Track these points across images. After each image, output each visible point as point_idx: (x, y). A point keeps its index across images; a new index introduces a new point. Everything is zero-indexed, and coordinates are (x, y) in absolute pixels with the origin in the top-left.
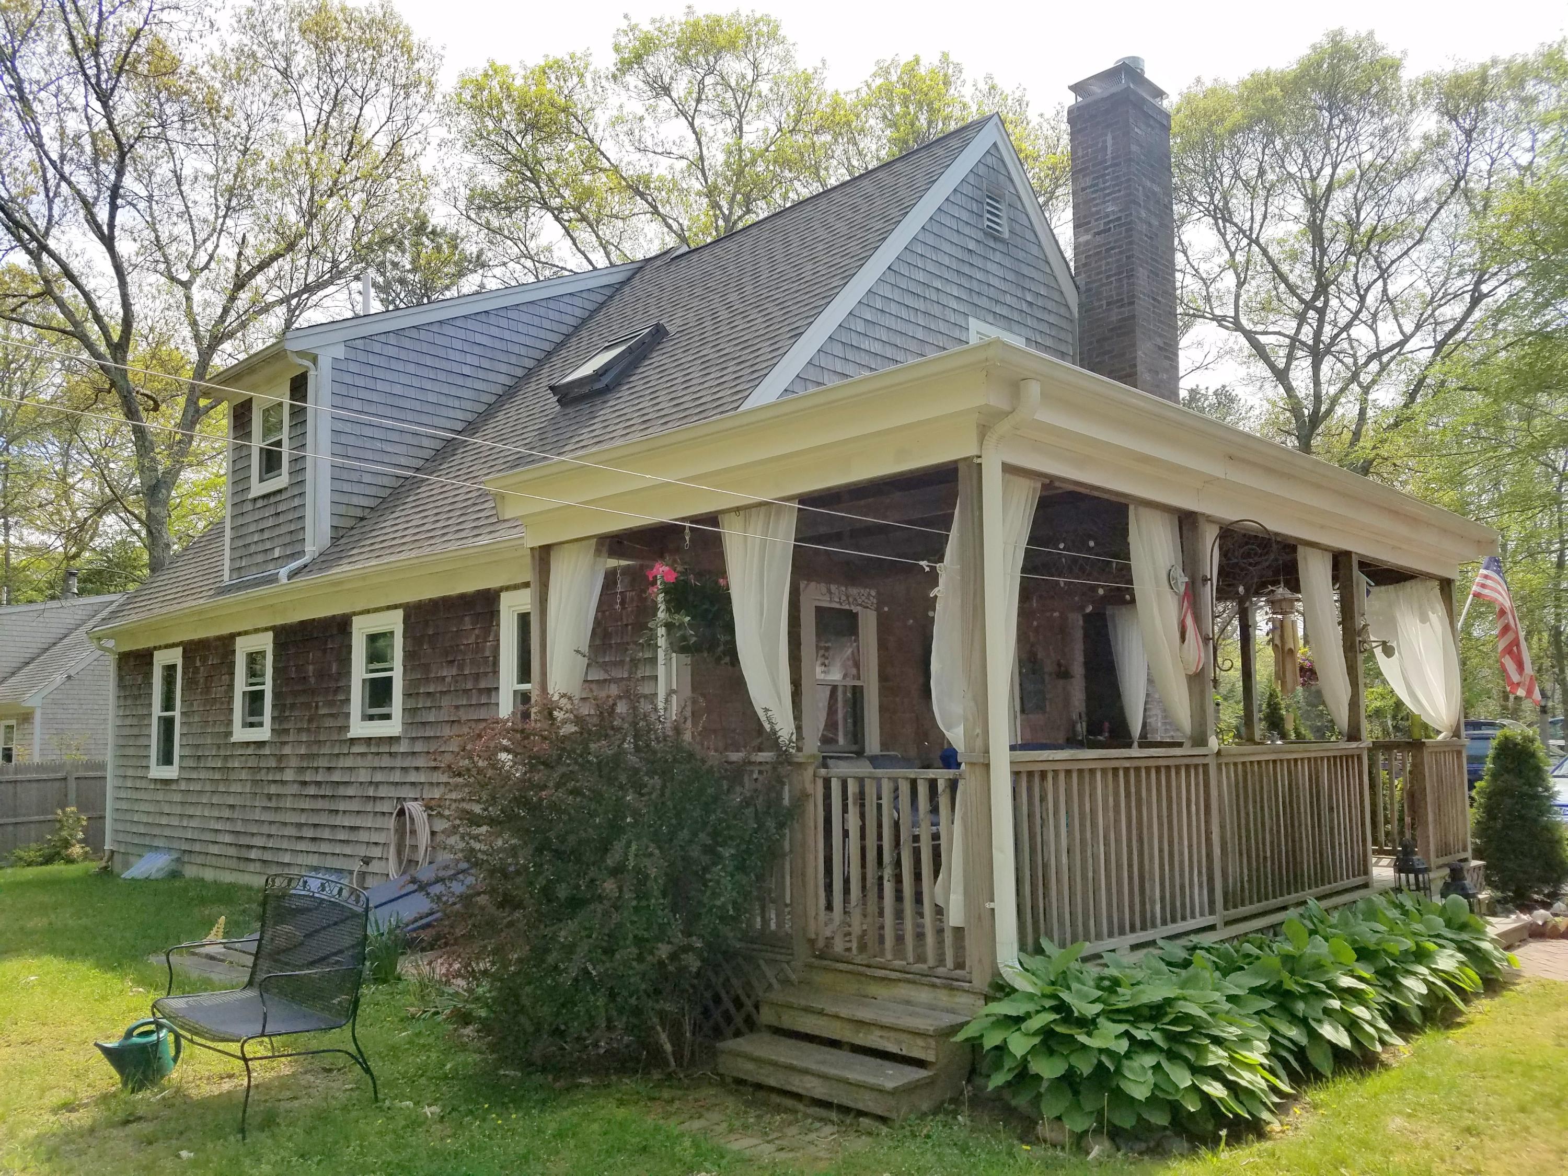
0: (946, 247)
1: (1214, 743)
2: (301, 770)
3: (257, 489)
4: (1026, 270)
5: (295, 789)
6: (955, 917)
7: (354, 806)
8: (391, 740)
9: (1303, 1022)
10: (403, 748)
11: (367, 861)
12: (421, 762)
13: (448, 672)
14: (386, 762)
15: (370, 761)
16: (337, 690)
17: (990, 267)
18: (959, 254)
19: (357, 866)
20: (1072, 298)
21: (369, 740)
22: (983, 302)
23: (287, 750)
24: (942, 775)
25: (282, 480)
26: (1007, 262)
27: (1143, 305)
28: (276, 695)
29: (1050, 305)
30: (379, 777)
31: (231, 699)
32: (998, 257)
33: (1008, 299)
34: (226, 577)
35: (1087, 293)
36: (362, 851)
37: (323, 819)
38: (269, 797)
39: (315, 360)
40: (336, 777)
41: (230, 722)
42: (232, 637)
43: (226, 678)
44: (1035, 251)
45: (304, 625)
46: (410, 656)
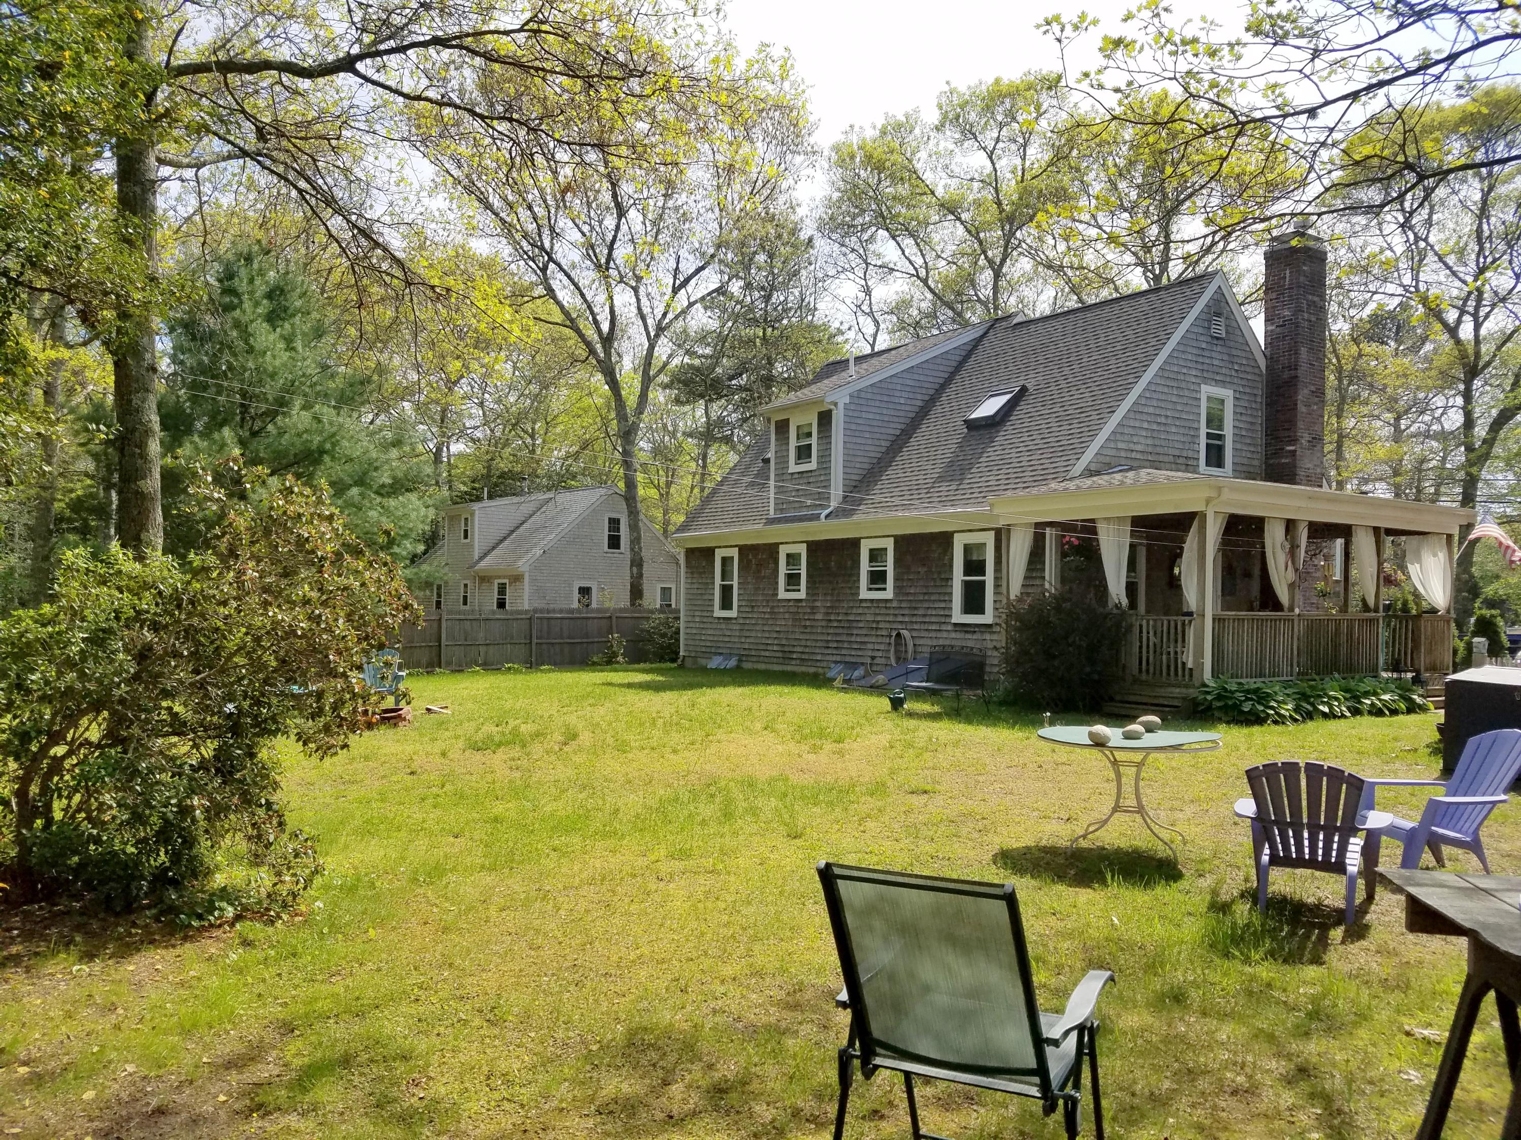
0: (1189, 350)
1: (1297, 611)
2: (828, 614)
3: (793, 468)
4: (1234, 352)
5: (824, 623)
6: (1190, 665)
7: (864, 632)
8: (886, 601)
9: (1313, 705)
10: (895, 604)
11: (873, 658)
12: (906, 612)
13: (922, 570)
14: (883, 611)
15: (872, 611)
16: (850, 575)
17: (1214, 355)
18: (1195, 351)
19: (869, 661)
20: (1262, 363)
21: (872, 601)
22: (1211, 375)
23: (818, 604)
24: (1187, 619)
25: (813, 465)
26: (1224, 350)
27: (1303, 368)
28: (809, 575)
29: (1248, 369)
30: (879, 618)
31: (777, 577)
32: (1219, 349)
33: (1224, 371)
34: (772, 512)
35: (1271, 360)
36: (870, 653)
37: (844, 638)
38: (805, 627)
39: (836, 404)
40: (851, 618)
41: (776, 589)
42: (777, 545)
43: (772, 566)
44: (1240, 340)
45: (827, 541)
46: (898, 561)
